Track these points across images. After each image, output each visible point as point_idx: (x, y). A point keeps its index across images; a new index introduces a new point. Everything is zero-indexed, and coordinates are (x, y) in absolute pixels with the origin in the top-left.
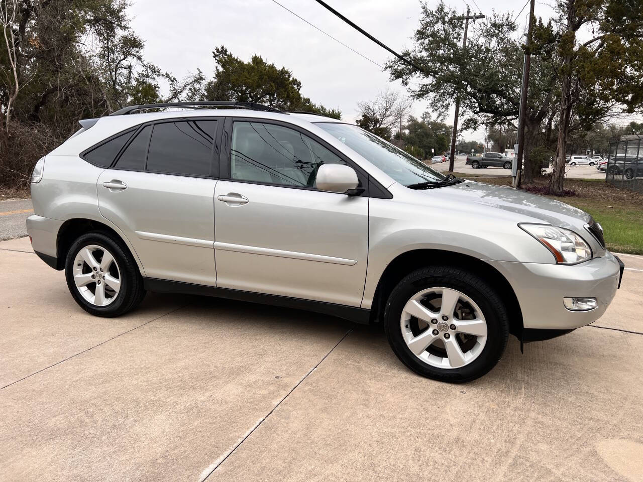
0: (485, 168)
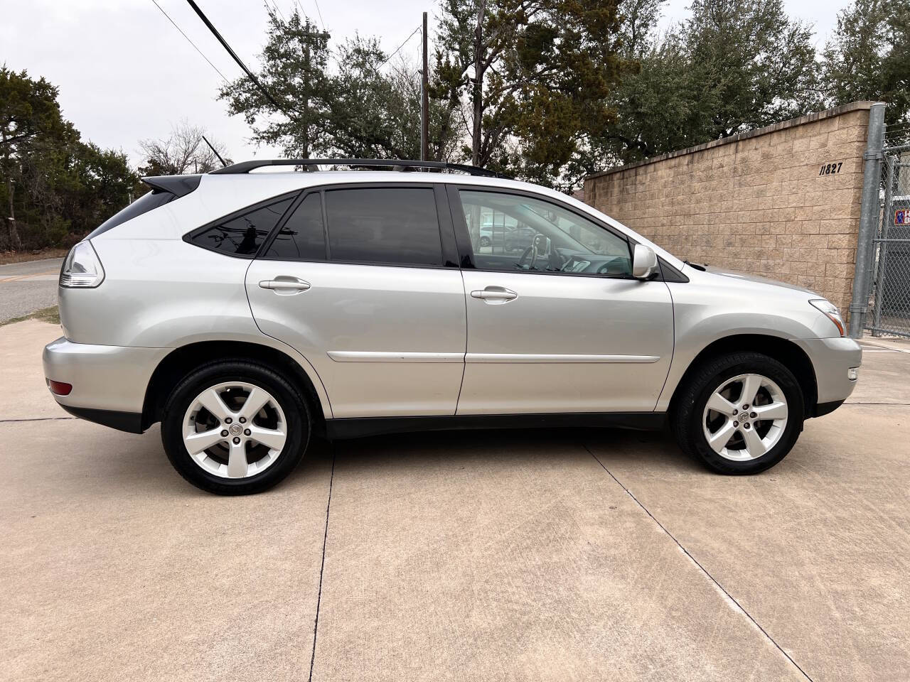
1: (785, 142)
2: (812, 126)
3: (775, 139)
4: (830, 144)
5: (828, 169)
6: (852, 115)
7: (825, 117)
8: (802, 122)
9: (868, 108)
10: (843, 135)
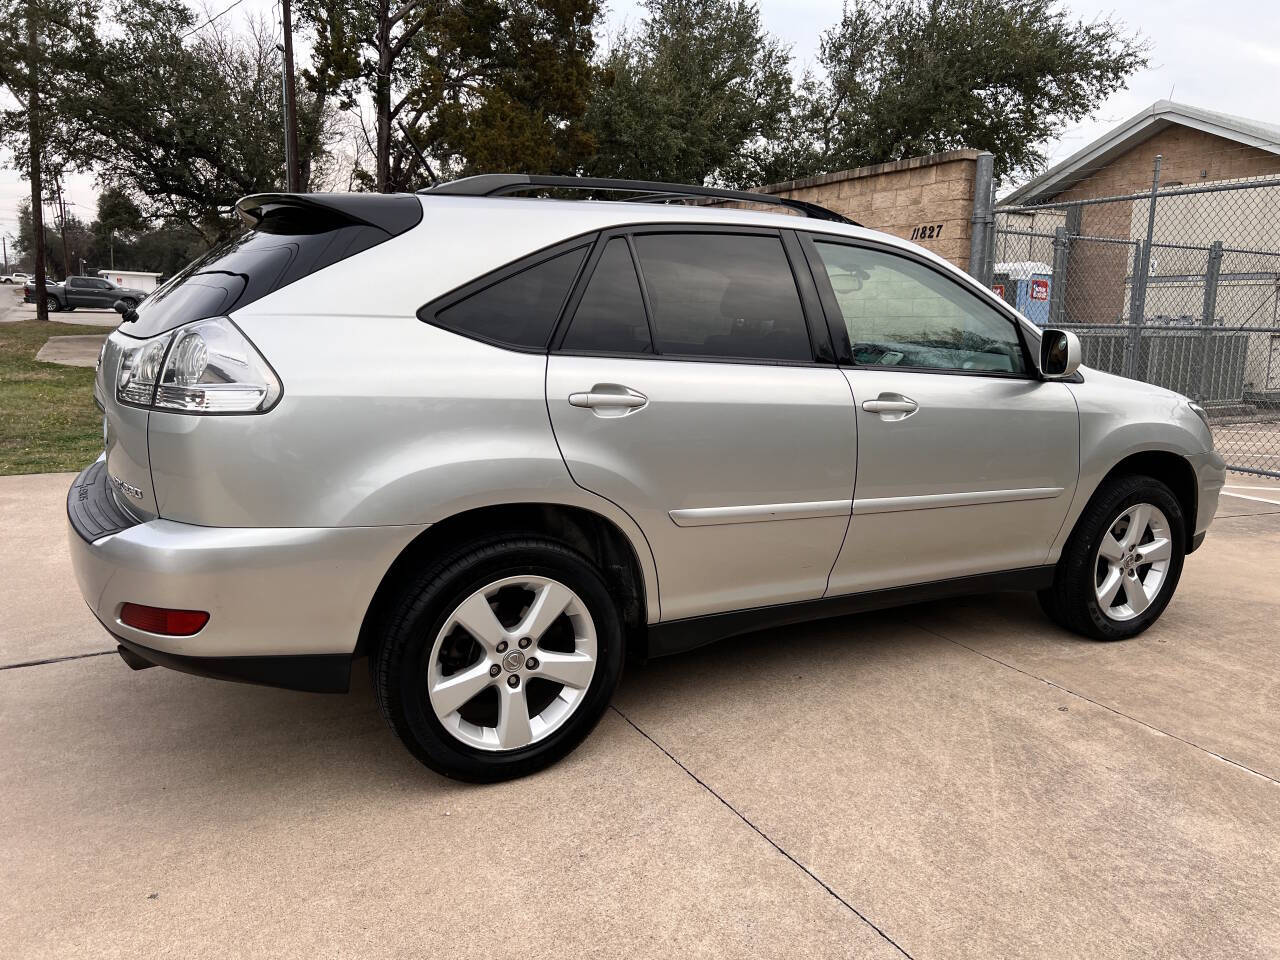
0: (71, 310)
1: (861, 194)
2: (899, 175)
3: (846, 189)
4: (925, 200)
5: (924, 232)
6: (954, 165)
7: (918, 165)
8: (886, 170)
9: (975, 157)
10: (943, 188)
